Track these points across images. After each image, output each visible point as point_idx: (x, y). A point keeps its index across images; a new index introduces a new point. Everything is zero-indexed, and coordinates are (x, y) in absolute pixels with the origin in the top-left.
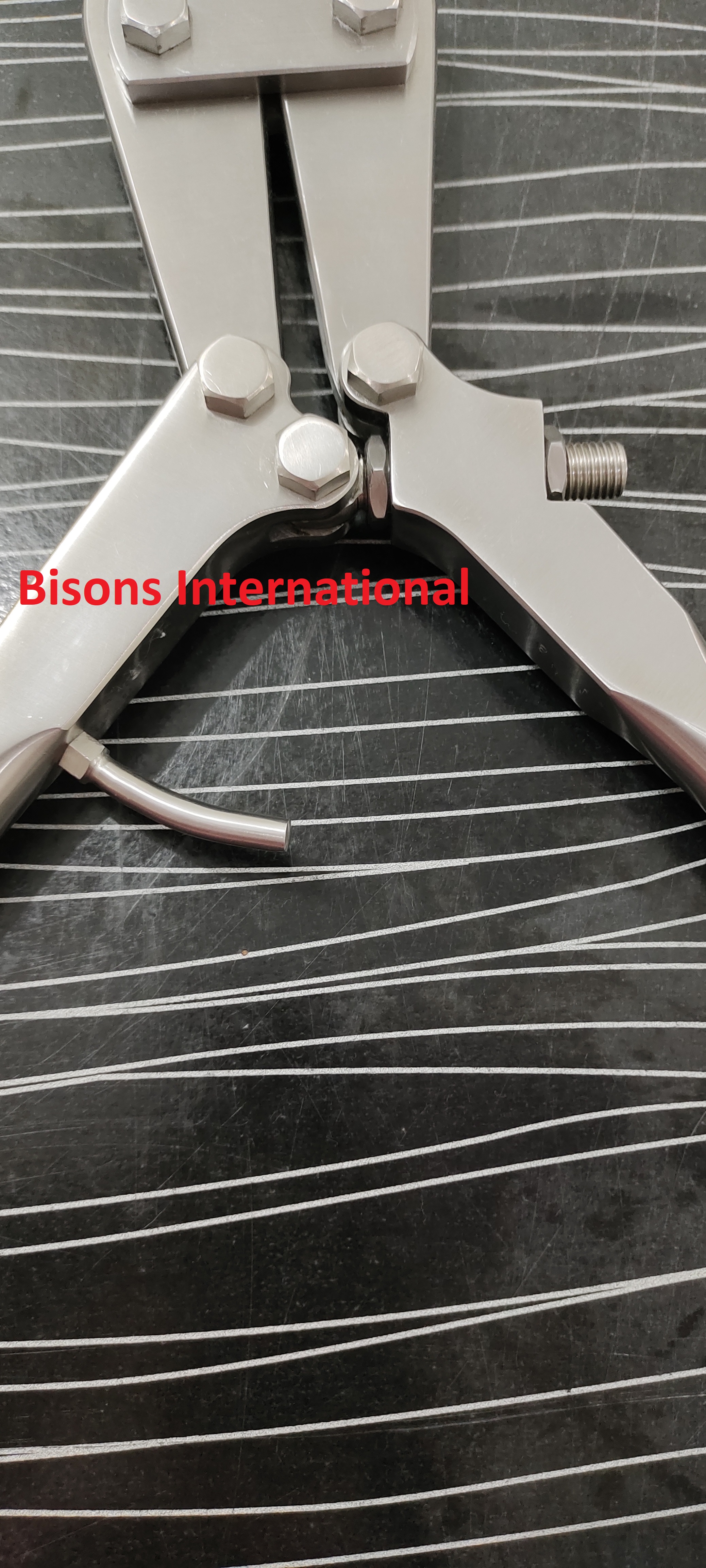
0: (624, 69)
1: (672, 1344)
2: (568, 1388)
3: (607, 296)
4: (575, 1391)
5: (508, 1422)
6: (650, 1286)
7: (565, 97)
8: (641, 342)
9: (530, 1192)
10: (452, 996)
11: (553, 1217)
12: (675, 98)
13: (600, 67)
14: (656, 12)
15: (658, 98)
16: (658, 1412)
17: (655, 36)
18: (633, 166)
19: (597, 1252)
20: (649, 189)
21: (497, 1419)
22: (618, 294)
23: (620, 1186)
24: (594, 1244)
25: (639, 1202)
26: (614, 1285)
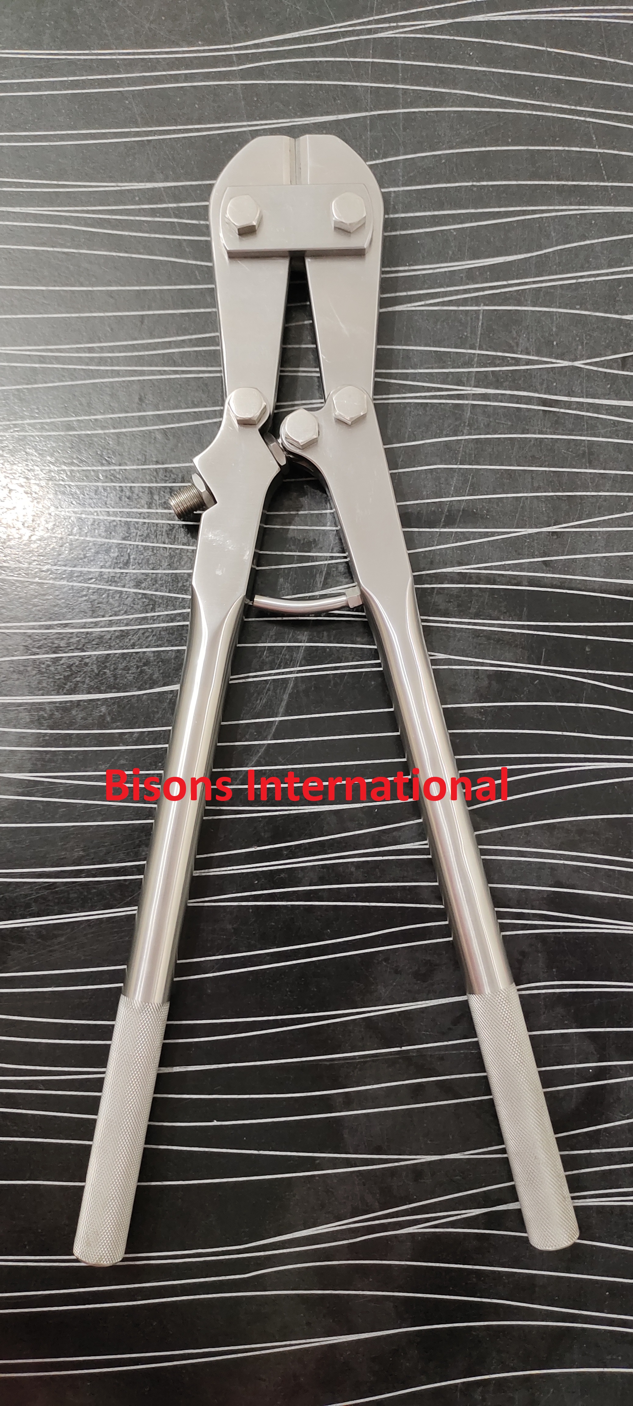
0: (458, 380)
1: (450, 1029)
2: (401, 1047)
3: (442, 512)
4: (404, 1048)
5: (373, 1061)
6: (440, 1003)
7: (425, 397)
8: (459, 537)
9: (386, 960)
10: (353, 869)
11: (397, 972)
12: (485, 397)
13: (445, 378)
14: (478, 345)
15: (475, 397)
16: (442, 1058)
17: (476, 360)
18: (460, 438)
19: (417, 987)
20: (467, 451)
21: (368, 1059)
22: (448, 511)
23: (429, 958)
24: (415, 984)
25: (436, 965)
26: (423, 1002)
